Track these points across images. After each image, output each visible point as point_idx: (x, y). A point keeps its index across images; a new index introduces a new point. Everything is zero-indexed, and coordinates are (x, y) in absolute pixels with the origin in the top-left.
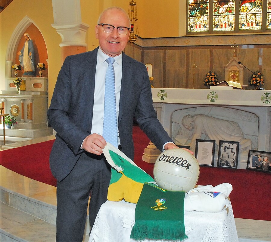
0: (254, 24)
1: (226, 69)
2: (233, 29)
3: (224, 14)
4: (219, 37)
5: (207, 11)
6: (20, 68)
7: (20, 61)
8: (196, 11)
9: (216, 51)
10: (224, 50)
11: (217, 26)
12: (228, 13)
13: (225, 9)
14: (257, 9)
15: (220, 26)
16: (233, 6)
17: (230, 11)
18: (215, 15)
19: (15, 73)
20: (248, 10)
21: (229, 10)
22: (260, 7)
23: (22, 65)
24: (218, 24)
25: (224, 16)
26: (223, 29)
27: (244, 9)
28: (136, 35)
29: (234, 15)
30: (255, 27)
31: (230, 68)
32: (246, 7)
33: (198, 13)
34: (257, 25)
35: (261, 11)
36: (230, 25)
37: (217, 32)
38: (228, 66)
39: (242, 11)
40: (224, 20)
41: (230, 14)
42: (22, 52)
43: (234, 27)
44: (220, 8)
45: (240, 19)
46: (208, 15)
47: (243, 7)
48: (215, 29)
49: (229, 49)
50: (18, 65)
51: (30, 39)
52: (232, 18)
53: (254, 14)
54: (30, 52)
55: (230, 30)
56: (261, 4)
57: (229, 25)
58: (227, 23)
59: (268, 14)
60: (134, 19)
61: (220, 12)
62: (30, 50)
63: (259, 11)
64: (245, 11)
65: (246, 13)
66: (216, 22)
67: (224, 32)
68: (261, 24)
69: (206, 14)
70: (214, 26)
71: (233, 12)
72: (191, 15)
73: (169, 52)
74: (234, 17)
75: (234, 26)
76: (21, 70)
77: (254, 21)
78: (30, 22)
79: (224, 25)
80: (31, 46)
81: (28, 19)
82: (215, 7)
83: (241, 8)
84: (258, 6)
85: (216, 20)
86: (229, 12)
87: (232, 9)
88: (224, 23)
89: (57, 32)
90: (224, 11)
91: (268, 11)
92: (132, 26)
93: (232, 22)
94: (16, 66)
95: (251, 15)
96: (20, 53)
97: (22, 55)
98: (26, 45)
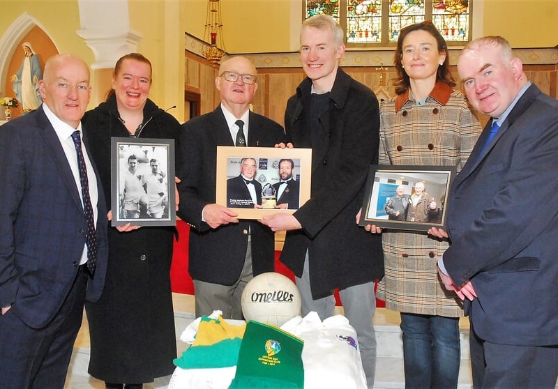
2: (379, 40)
3: (364, 15)
4: (356, 54)
5: (337, 9)
6: (15, 104)
7: (15, 91)
8: (318, 9)
11: (353, 35)
12: (370, 14)
13: (365, 7)
14: (417, 8)
15: (358, 35)
16: (378, 3)
17: (374, 11)
18: (351, 16)
19: (7, 113)
20: (402, 11)
21: (372, 9)
22: (422, 5)
23: (18, 99)
24: (355, 31)
25: (364, 19)
26: (363, 40)
27: (396, 8)
28: (220, 50)
29: (380, 18)
32: (400, 5)
33: (321, 12)
35: (423, 11)
36: (374, 34)
37: (353, 45)
39: (394, 11)
40: (365, 25)
41: (374, 15)
42: (20, 77)
43: (380, 37)
44: (357, 5)
45: (390, 24)
46: (339, 16)
47: (394, 5)
48: (350, 40)
49: (373, 74)
50: (11, 99)
51: (34, 53)
52: (377, 23)
53: (412, 16)
54: (35, 77)
55: (374, 41)
57: (372, 33)
58: (370, 29)
59: (433, 16)
60: (216, 24)
61: (358, 12)
62: (35, 73)
63: (421, 11)
64: (398, 10)
65: (399, 14)
66: (351, 29)
67: (365, 45)
69: (336, 15)
70: (348, 35)
71: (378, 11)
72: (311, 16)
73: (274, 77)
74: (381, 21)
75: (380, 34)
76: (16, 107)
78: (33, 24)
79: (364, 34)
80: (36, 66)
81: (30, 17)
82: (350, 4)
83: (391, 7)
84: (418, 4)
85: (352, 25)
86: (373, 12)
87: (377, 6)
88: (364, 30)
89: (85, 43)
90: (365, 9)
91: (434, 12)
92: (214, 35)
93: (377, 29)
94: (7, 100)
95: (407, 17)
96: (14, 78)
97: (18, 82)
98: (27, 64)
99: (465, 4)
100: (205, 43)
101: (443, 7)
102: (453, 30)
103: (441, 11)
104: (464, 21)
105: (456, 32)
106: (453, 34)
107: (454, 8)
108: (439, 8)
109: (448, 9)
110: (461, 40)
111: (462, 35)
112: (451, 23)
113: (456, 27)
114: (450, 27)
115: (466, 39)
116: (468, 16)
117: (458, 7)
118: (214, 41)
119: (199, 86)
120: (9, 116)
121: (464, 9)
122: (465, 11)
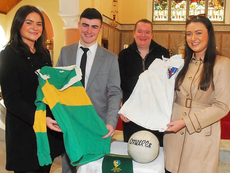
1: (179, 48)
2: (185, 20)
3: (179, 9)
4: (175, 25)
5: (167, 7)
8: (159, 6)
9: (172, 35)
10: (178, 34)
11: (174, 17)
13: (179, 6)
15: (176, 18)
16: (185, 4)
17: (183, 7)
18: (173, 9)
20: (195, 7)
21: (182, 7)
22: (204, 5)
24: (174, 16)
25: (178, 11)
26: (178, 20)
27: (192, 6)
28: (117, 22)
29: (186, 10)
31: (182, 47)
32: (194, 5)
33: (160, 7)
35: (204, 8)
36: (183, 17)
37: (174, 22)
38: (180, 45)
40: (179, 13)
41: (183, 9)
43: (185, 18)
44: (176, 5)
45: (190, 13)
47: (192, 5)
48: (172, 19)
49: (182, 34)
52: (184, 13)
53: (199, 10)
55: (183, 20)
56: (204, 3)
57: (182, 17)
58: (181, 15)
59: (208, 10)
60: (116, 11)
61: (176, 8)
63: (203, 8)
64: (193, 7)
65: (194, 9)
66: (173, 15)
67: (179, 22)
69: (167, 9)
70: (171, 17)
71: (185, 8)
72: (156, 9)
74: (186, 12)
78: (41, 10)
79: (178, 17)
81: (40, 8)
82: (173, 4)
83: (190, 6)
84: (202, 5)
85: (173, 13)
87: (184, 6)
88: (178, 15)
89: (61, 18)
90: (179, 7)
91: (209, 8)
92: (114, 16)
93: (184, 15)
95: (197, 10)
99: (222, 5)
100: (111, 19)
101: (213, 6)
102: (217, 16)
103: (212, 8)
104: (222, 12)
105: (218, 17)
106: (217, 18)
107: (217, 7)
108: (211, 7)
109: (215, 7)
110: (220, 20)
111: (221, 18)
112: (216, 13)
113: (218, 15)
114: (215, 15)
115: (222, 20)
116: (223, 10)
117: (219, 6)
118: (114, 18)
119: (108, 37)
121: (222, 7)
122: (222, 8)
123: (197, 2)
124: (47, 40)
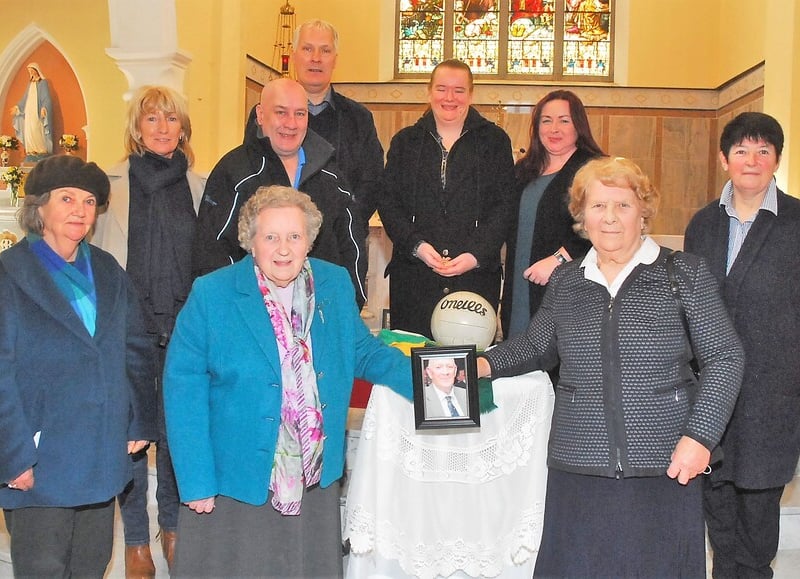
0: (538, 64)
2: (495, 71)
3: (476, 38)
5: (441, 30)
6: (15, 144)
7: (15, 127)
8: (415, 28)
12: (483, 37)
13: (478, 28)
14: (544, 31)
16: (494, 22)
17: (489, 33)
18: (458, 38)
19: (3, 157)
20: (526, 34)
21: (486, 31)
22: (550, 28)
23: (20, 138)
24: (463, 57)
25: (475, 42)
27: (517, 30)
29: (497, 42)
30: (540, 70)
32: (522, 27)
33: (420, 32)
34: (545, 64)
35: (552, 36)
36: (489, 62)
39: (514, 33)
40: (477, 51)
41: (489, 38)
42: (22, 108)
43: (496, 67)
44: (467, 24)
45: (509, 50)
46: (443, 38)
47: (516, 27)
50: (10, 138)
51: (43, 78)
52: (493, 49)
53: (538, 41)
54: (43, 109)
55: (489, 72)
56: (551, 21)
57: (486, 62)
58: (483, 56)
59: (565, 43)
61: (468, 33)
62: (44, 104)
63: (549, 36)
64: (520, 33)
65: (521, 38)
66: (458, 55)
67: (477, 76)
68: (551, 64)
69: (439, 37)
71: (494, 33)
72: (406, 36)
74: (497, 46)
75: (496, 63)
76: (16, 148)
77: (538, 57)
78: (42, 38)
79: (475, 62)
80: (45, 94)
81: (39, 30)
82: (458, 22)
83: (511, 28)
84: (546, 25)
85: (459, 50)
86: (487, 34)
87: (493, 27)
88: (475, 56)
89: (117, 66)
90: (477, 30)
91: (566, 37)
92: (285, 58)
93: (493, 56)
94: (4, 140)
95: (531, 43)
96: (15, 110)
97: (20, 115)
98: (33, 92)
99: (605, 28)
100: (274, 70)
101: (578, 32)
102: (590, 62)
103: (575, 37)
104: (604, 50)
105: (594, 64)
106: (590, 67)
107: (591, 33)
108: (573, 32)
109: (584, 34)
110: (600, 74)
111: (601, 68)
112: (588, 52)
113: (594, 58)
114: (586, 57)
115: (606, 73)
116: (608, 44)
117: (596, 32)
118: (285, 67)
120: (6, 160)
121: (604, 35)
122: (605, 38)
123: (530, 18)
124: (65, 137)
